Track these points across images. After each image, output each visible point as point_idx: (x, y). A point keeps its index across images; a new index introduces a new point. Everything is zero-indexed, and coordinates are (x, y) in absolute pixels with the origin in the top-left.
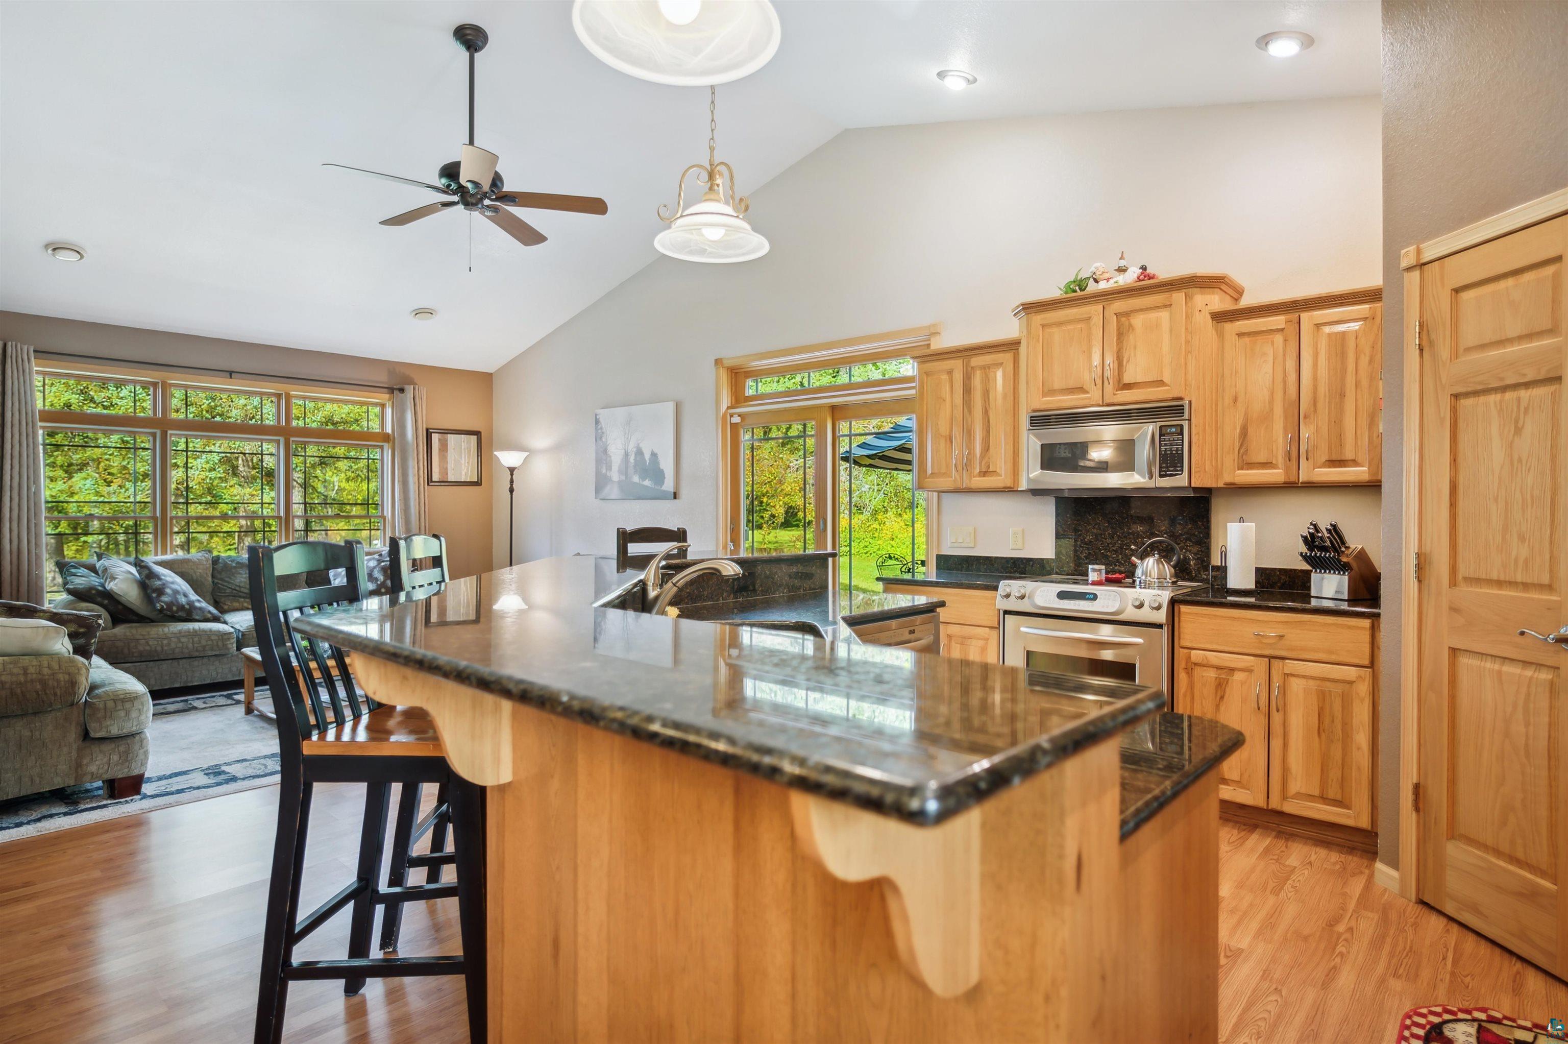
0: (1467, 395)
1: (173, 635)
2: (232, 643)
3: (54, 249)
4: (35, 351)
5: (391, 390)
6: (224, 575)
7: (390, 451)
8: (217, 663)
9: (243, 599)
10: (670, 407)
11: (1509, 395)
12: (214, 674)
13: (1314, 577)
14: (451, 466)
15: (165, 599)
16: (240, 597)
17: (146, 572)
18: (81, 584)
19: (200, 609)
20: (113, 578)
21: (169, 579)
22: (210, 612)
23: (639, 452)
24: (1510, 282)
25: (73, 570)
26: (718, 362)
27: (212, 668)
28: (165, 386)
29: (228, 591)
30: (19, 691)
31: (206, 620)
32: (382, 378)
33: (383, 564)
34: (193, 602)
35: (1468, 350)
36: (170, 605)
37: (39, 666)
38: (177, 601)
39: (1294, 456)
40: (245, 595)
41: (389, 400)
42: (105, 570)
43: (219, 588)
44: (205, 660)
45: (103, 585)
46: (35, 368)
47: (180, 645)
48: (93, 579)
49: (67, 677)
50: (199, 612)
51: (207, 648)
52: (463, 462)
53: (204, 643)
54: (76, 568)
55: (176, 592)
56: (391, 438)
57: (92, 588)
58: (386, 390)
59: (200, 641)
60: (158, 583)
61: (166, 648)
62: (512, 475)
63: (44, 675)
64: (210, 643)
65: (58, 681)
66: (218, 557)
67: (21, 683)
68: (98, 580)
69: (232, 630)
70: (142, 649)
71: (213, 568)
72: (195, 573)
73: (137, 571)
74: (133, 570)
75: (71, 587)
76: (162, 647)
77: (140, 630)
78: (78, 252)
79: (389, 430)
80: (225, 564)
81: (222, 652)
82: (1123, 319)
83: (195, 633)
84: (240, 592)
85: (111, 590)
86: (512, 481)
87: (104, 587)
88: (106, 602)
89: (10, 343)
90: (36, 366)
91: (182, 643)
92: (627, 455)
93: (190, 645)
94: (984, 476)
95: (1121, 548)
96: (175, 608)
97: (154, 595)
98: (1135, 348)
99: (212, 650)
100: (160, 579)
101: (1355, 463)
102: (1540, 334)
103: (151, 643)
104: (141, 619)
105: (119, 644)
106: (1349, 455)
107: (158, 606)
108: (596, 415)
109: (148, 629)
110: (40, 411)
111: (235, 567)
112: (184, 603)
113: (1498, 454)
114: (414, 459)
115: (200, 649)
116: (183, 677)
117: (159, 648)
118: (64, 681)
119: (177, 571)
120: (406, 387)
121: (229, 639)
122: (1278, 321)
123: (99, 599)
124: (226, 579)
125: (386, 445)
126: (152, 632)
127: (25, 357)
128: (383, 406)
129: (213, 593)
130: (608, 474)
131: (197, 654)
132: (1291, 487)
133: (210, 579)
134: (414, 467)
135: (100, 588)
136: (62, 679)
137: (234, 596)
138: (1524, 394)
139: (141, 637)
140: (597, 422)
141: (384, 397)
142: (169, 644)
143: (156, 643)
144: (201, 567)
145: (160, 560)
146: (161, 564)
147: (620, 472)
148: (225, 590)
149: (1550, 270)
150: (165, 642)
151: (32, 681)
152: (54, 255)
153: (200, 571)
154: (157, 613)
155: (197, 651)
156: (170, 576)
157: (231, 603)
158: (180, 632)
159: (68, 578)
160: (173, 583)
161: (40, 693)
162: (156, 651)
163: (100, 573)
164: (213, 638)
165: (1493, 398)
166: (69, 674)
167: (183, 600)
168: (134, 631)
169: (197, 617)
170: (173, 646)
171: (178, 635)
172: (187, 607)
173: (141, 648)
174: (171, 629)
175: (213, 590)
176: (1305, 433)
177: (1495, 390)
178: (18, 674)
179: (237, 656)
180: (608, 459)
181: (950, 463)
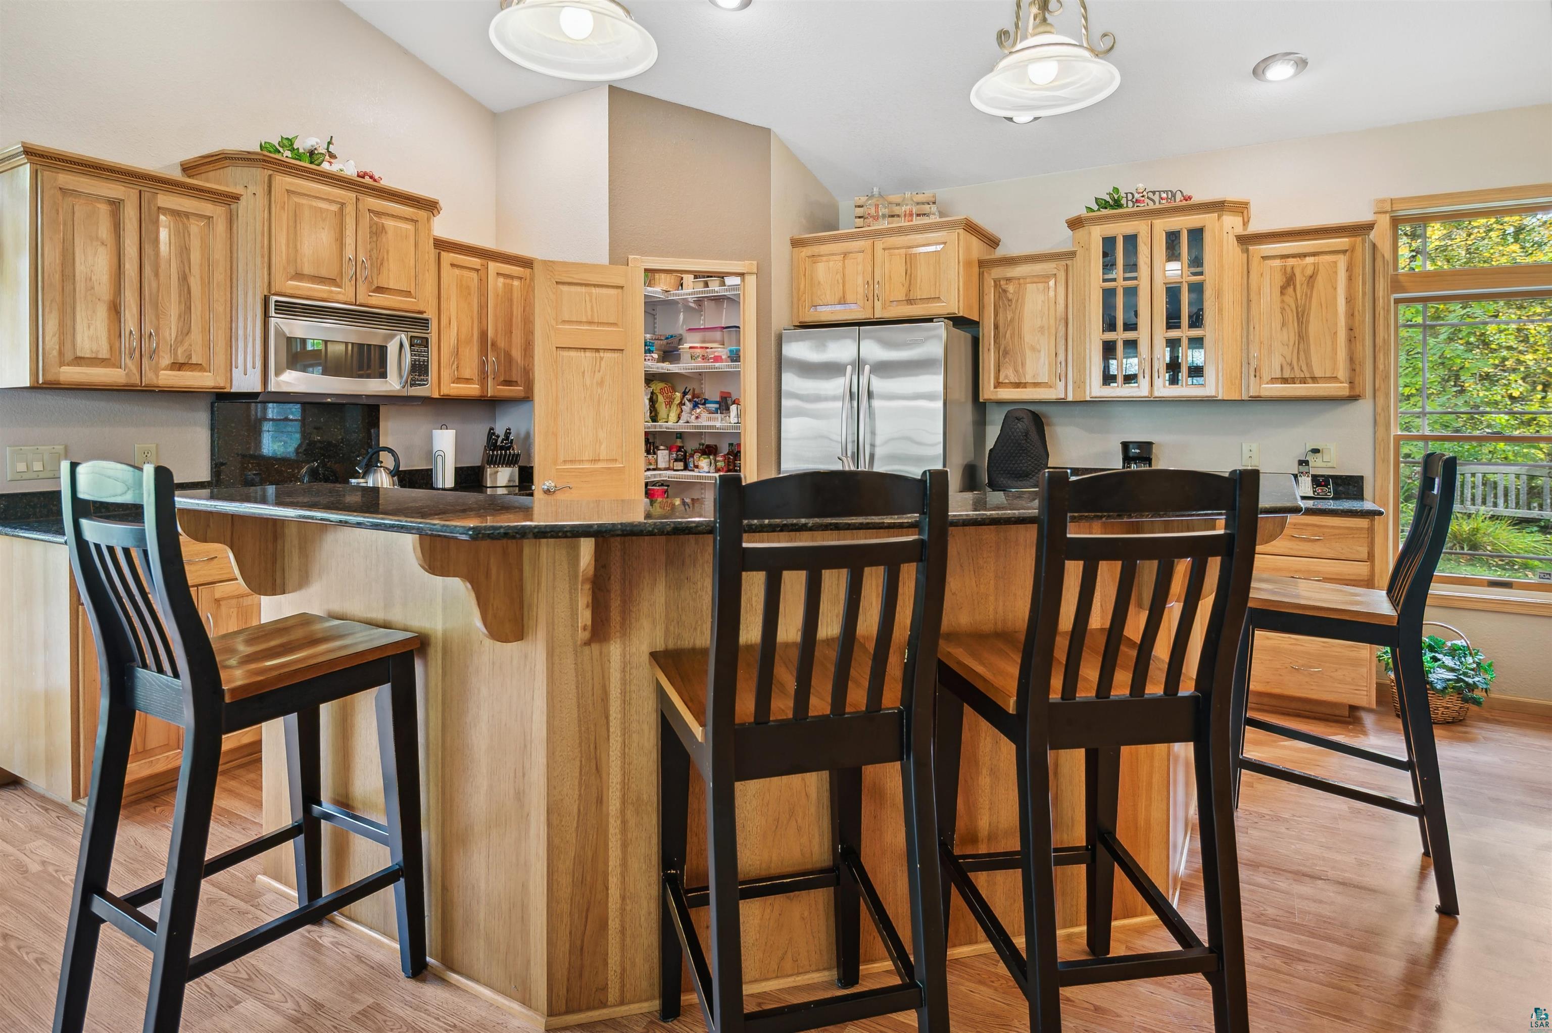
13: (489, 471)
39: (485, 374)
82: (376, 218)
94: (180, 369)
98: (387, 252)
122: (475, 261)
176: (492, 358)
181: (117, 344)
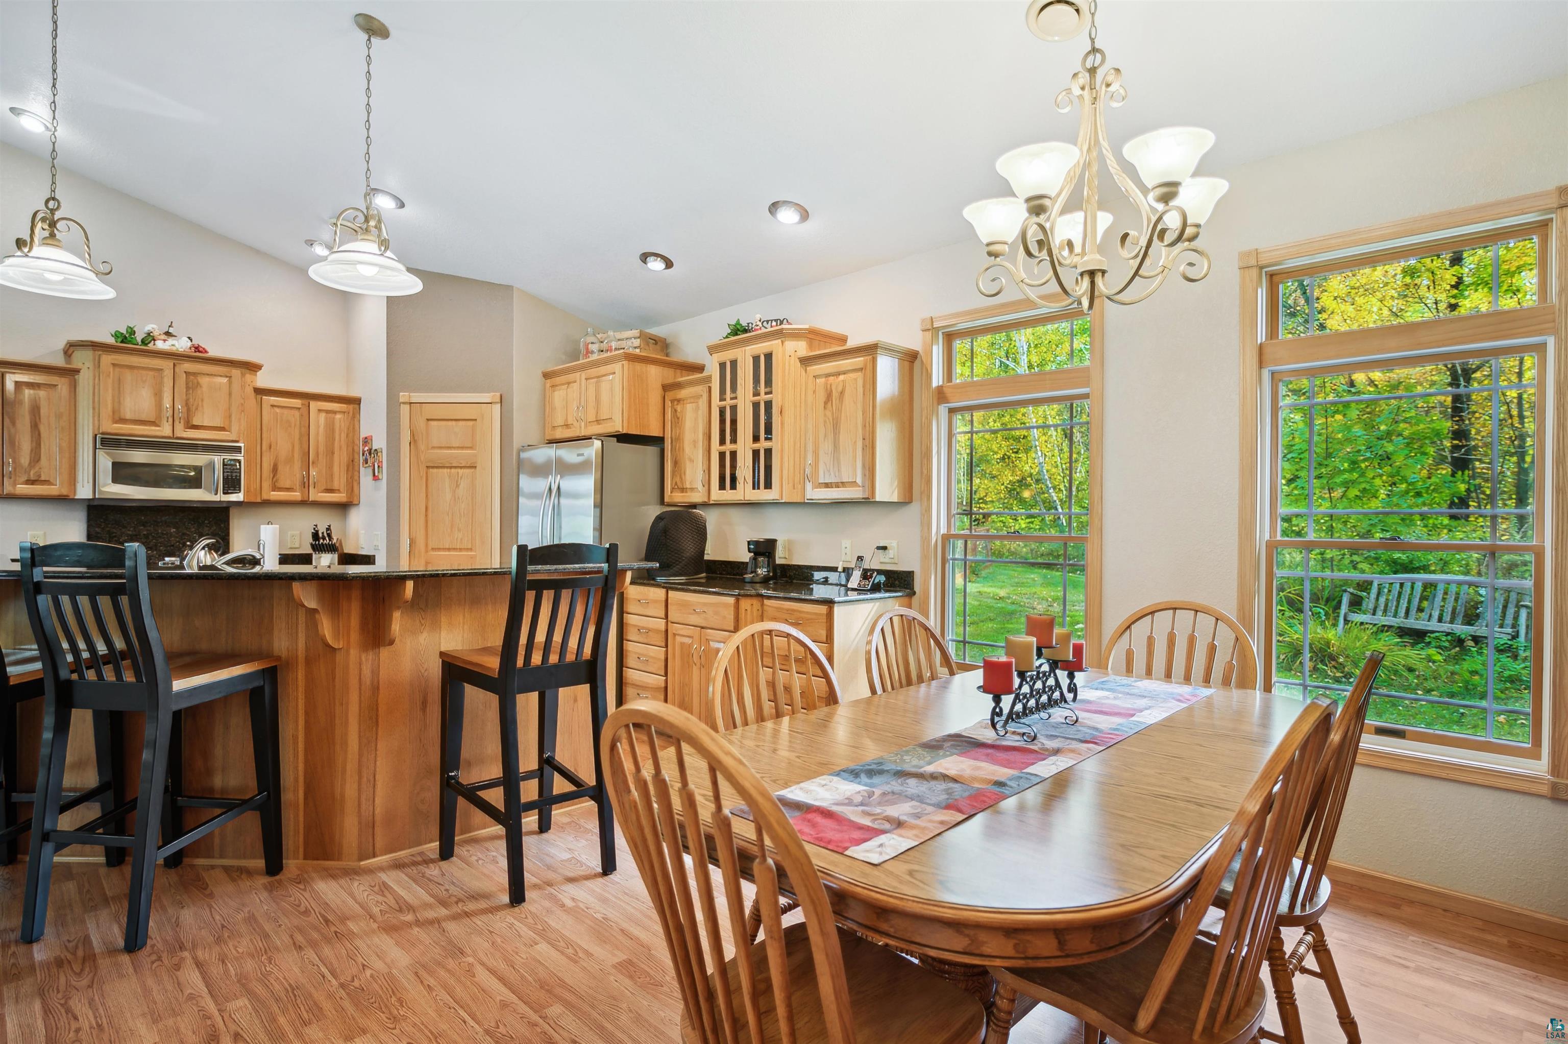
0: (433, 467)
11: (453, 470)
13: (314, 556)
24: (454, 423)
35: (433, 448)
39: (305, 484)
82: (192, 377)
94: (32, 484)
95: (156, 545)
98: (202, 400)
101: (339, 491)
102: (467, 448)
106: (336, 486)
113: (448, 496)
122: (297, 402)
132: (304, 503)
138: (460, 471)
149: (471, 423)
165: (445, 470)
176: (313, 473)
177: (447, 467)
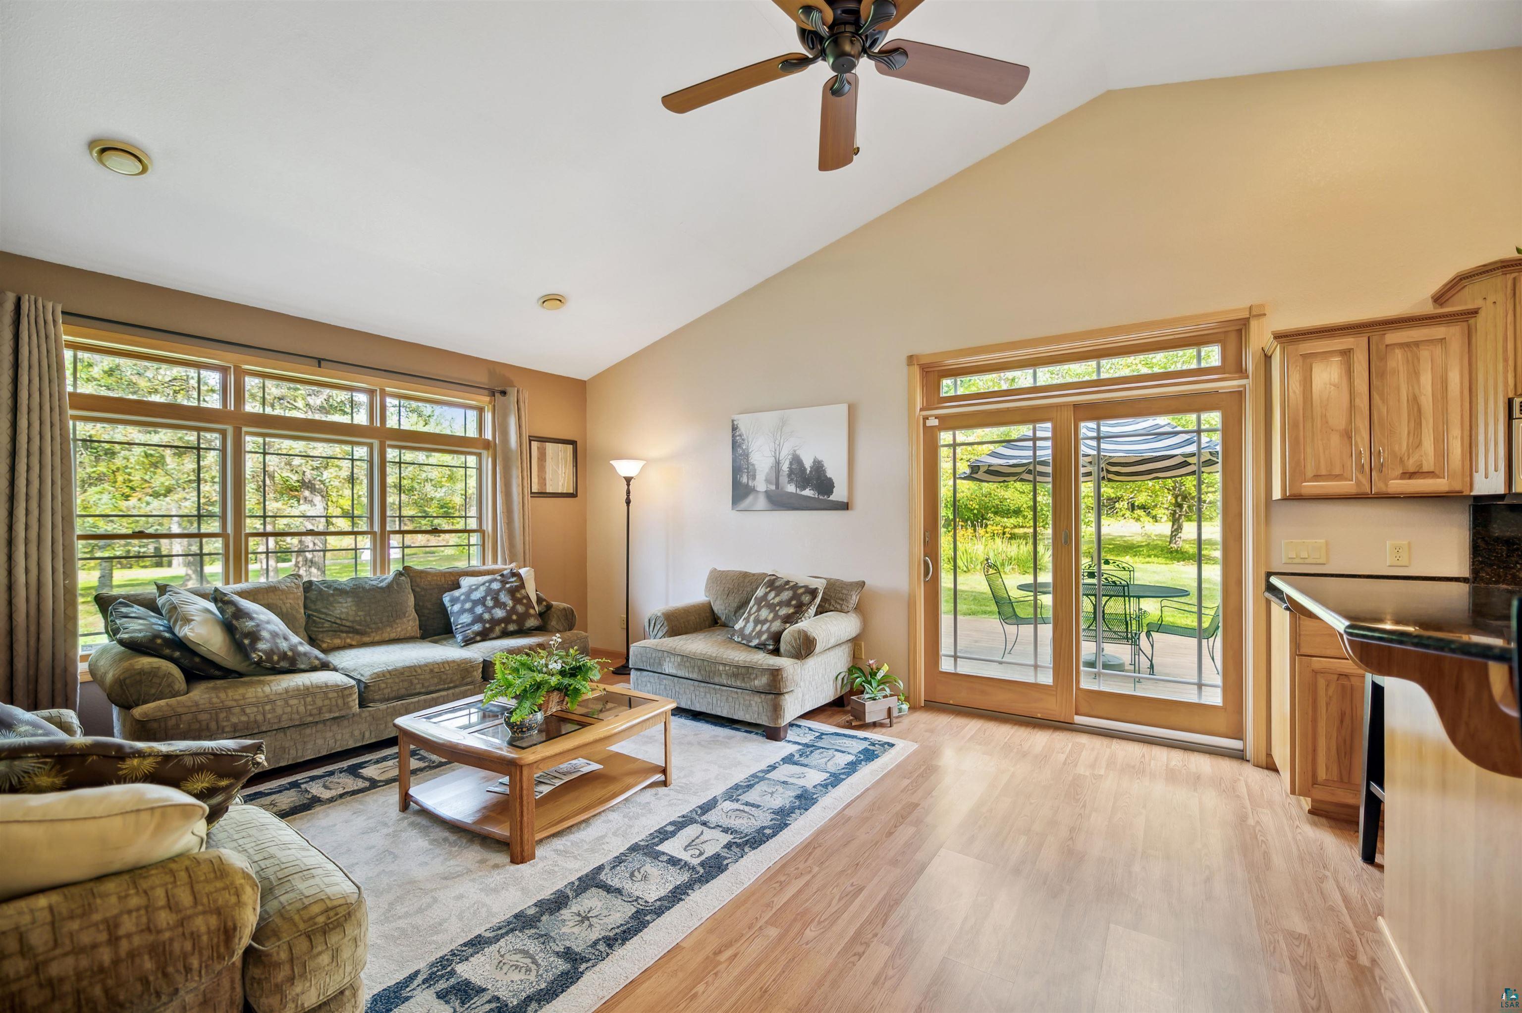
1: (278, 697)
2: (354, 700)
3: (104, 150)
4: (63, 312)
5: (492, 393)
6: (319, 605)
7: (490, 460)
8: (335, 728)
9: (345, 635)
10: (843, 409)
12: (331, 742)
14: (549, 475)
15: (262, 646)
16: (342, 632)
17: (230, 610)
18: (140, 631)
19: (305, 654)
20: (187, 620)
21: (262, 617)
22: (317, 658)
23: (796, 460)
25: (124, 610)
26: (911, 360)
27: (329, 735)
28: (241, 374)
29: (327, 625)
30: (98, 991)
31: (314, 669)
32: (482, 378)
33: (508, 586)
34: (296, 646)
36: (270, 653)
37: (147, 908)
38: (278, 648)
40: (347, 629)
41: (490, 403)
42: (174, 608)
43: (314, 621)
44: (320, 726)
45: (170, 630)
46: (65, 337)
47: (289, 709)
48: (154, 620)
49: (213, 921)
50: (304, 658)
51: (324, 709)
52: (560, 472)
53: (319, 703)
54: (127, 605)
55: (275, 635)
56: (492, 444)
57: (157, 636)
58: (486, 392)
59: (314, 701)
60: (250, 624)
61: (269, 716)
62: (628, 485)
63: (159, 932)
64: (327, 702)
65: (195, 937)
66: (310, 583)
67: (102, 970)
68: (160, 622)
69: (353, 682)
70: (237, 721)
71: (306, 598)
72: (284, 603)
73: (218, 608)
74: (212, 606)
75: (126, 636)
76: (264, 715)
77: (230, 693)
78: (140, 160)
79: (488, 435)
80: (320, 591)
81: (343, 713)
83: (307, 692)
84: (342, 625)
85: (185, 636)
86: (628, 492)
87: (173, 634)
88: (177, 654)
89: (27, 296)
90: (65, 334)
91: (291, 706)
92: (778, 463)
93: (302, 709)
96: (276, 658)
97: (246, 642)
99: (330, 711)
100: (252, 619)
103: (248, 711)
104: (225, 673)
105: (204, 717)
107: (255, 657)
108: (733, 421)
109: (241, 691)
110: (70, 394)
111: (333, 595)
112: (286, 649)
114: (518, 468)
115: (315, 711)
116: (291, 751)
117: (260, 718)
118: (209, 932)
119: (262, 602)
120: (509, 390)
121: (351, 694)
123: (167, 651)
124: (324, 610)
125: (485, 453)
126: (249, 695)
127: (50, 318)
128: (481, 410)
129: (307, 629)
130: (750, 484)
131: (310, 719)
133: (302, 611)
134: (518, 477)
135: (167, 635)
136: (203, 929)
137: (335, 631)
139: (234, 704)
140: (734, 428)
141: (483, 400)
142: (274, 710)
143: (255, 709)
144: (292, 596)
145: (239, 590)
146: (242, 594)
147: (768, 481)
148: (323, 623)
150: (268, 707)
151: (132, 955)
152: (101, 161)
153: (291, 601)
154: (254, 666)
155: (311, 715)
156: (263, 614)
157: (331, 639)
158: (287, 691)
159: (118, 622)
160: (268, 622)
161: (151, 978)
162: (256, 721)
163: (164, 612)
164: (330, 695)
166: (218, 912)
167: (284, 645)
168: (222, 695)
169: (302, 667)
170: (279, 711)
171: (285, 696)
172: (290, 653)
173: (234, 720)
174: (274, 688)
175: (307, 623)
178: (94, 946)
179: (360, 715)
180: (751, 467)
181: (1349, 463)
